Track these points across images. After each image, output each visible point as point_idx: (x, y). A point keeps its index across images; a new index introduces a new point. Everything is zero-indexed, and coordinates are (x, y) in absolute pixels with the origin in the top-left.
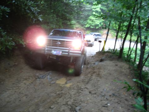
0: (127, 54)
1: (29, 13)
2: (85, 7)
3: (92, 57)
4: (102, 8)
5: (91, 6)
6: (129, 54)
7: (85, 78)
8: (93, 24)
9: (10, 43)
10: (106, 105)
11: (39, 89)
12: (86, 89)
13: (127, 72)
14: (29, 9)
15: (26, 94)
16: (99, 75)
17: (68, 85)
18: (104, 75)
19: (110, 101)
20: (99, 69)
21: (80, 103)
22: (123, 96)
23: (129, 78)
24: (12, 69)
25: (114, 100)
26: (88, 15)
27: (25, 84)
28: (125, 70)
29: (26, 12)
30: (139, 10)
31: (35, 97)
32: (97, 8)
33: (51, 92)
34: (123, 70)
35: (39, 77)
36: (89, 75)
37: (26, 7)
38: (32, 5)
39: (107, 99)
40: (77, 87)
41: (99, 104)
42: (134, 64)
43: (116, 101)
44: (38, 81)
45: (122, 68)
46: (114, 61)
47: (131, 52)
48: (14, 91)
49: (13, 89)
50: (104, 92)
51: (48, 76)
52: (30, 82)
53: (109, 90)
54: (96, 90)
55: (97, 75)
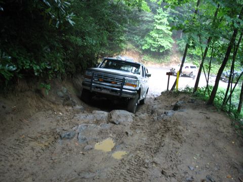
3: (155, 99)
7: (150, 142)
11: (60, 162)
12: (154, 165)
16: (176, 136)
18: (187, 137)
20: (176, 123)
23: (233, 145)
24: (8, 118)
27: (33, 149)
28: (224, 128)
31: (51, 180)
34: (222, 129)
35: (60, 136)
36: (158, 136)
40: (136, 160)
44: (59, 144)
46: (200, 111)
48: (9, 164)
49: (6, 160)
50: (190, 173)
51: (78, 134)
52: (43, 146)
53: (200, 170)
54: (175, 168)
55: (174, 137)
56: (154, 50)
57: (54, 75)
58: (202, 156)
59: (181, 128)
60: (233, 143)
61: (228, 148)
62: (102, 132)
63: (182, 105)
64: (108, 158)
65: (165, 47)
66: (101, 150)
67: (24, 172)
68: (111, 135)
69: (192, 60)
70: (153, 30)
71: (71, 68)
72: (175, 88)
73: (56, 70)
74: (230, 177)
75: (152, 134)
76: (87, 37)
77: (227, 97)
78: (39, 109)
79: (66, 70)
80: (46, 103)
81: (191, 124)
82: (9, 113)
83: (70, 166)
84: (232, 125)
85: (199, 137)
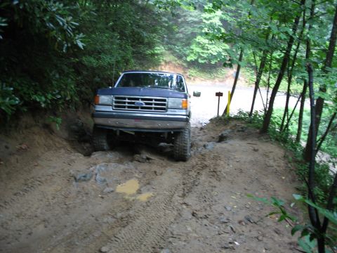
0: (280, 123)
1: (53, 30)
2: (185, 16)
3: (201, 129)
4: (224, 17)
5: (199, 13)
6: (285, 124)
7: (182, 181)
8: (203, 53)
9: (8, 99)
10: (231, 245)
11: (75, 207)
12: (184, 206)
14: (53, 20)
15: (46, 217)
16: (214, 173)
17: (144, 197)
18: (227, 173)
19: (241, 235)
20: (216, 158)
21: (171, 239)
22: (269, 224)
23: (283, 180)
24: (13, 160)
25: (250, 231)
26: (192, 33)
28: (275, 161)
29: (46, 27)
30: (307, 25)
31: (66, 226)
32: (214, 17)
33: (103, 214)
34: (271, 162)
35: (75, 179)
36: (193, 174)
37: (45, 15)
38: (60, 12)
39: (232, 228)
41: (215, 242)
42: (295, 149)
43: (254, 234)
44: (74, 187)
45: (267, 156)
46: (249, 141)
47: (289, 120)
50: (226, 214)
51: (96, 175)
53: (239, 210)
54: (208, 209)
55: (211, 173)
57: (66, 105)
58: (243, 195)
60: (284, 178)
61: (276, 185)
62: (125, 172)
63: (229, 135)
66: (123, 193)
68: (137, 175)
71: (87, 94)
73: (67, 99)
74: (274, 217)
75: (185, 172)
78: (49, 148)
79: (80, 97)
80: (57, 139)
81: (235, 158)
82: (14, 154)
83: (86, 210)
84: (284, 157)
85: (241, 172)
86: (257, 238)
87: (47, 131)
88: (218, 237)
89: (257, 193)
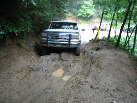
3: (86, 44)
7: (84, 70)
11: (33, 84)
12: (86, 83)
13: (128, 62)
15: (19, 90)
16: (98, 66)
18: (104, 66)
19: (115, 97)
20: (98, 58)
22: (127, 91)
23: (130, 69)
24: (2, 61)
27: (17, 78)
28: (125, 60)
31: (29, 95)
34: (124, 60)
35: (33, 70)
36: (88, 66)
39: (111, 94)
40: (76, 81)
43: (122, 97)
44: (32, 74)
45: (122, 57)
46: (111, 50)
48: (5, 87)
49: (3, 85)
50: (107, 87)
51: (43, 67)
52: (23, 76)
53: (112, 84)
54: (98, 84)
55: (97, 66)
56: (84, 16)
57: (27, 34)
58: (113, 76)
59: (101, 61)
60: (131, 68)
62: (56, 65)
63: (101, 47)
64: (60, 80)
65: (91, 14)
66: (56, 76)
67: (13, 91)
68: (62, 67)
69: (106, 21)
70: (83, 5)
72: (97, 37)
73: (28, 31)
74: (129, 87)
75: (84, 65)
76: (45, 12)
77: (127, 42)
78: (20, 54)
79: (34, 31)
80: (24, 50)
81: (107, 58)
82: (3, 58)
83: (39, 86)
84: (129, 57)
85: (111, 65)
86: (123, 99)
87: (19, 46)
88: (105, 99)
89: (120, 76)
